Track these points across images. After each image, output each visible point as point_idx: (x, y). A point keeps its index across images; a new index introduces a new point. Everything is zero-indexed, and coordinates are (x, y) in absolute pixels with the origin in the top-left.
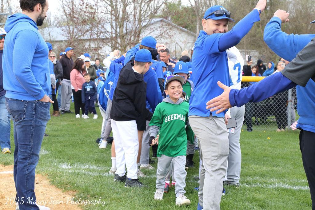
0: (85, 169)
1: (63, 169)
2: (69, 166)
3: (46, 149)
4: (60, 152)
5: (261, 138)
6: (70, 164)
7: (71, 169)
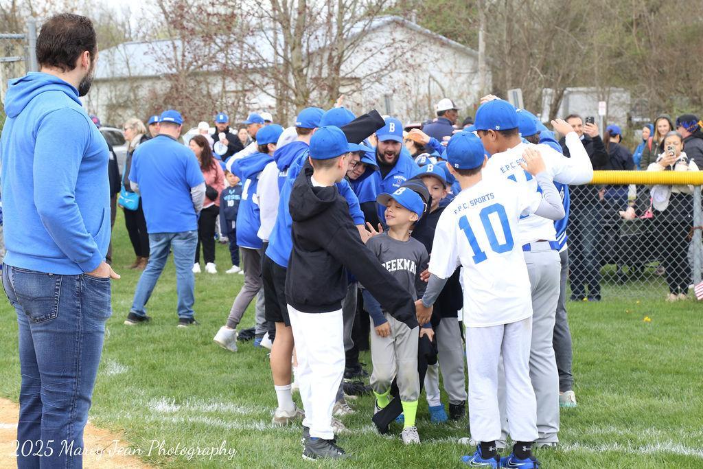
0: (210, 414)
1: (157, 414)
2: (172, 404)
3: (121, 362)
4: (153, 367)
5: (629, 319)
6: (174, 402)
7: (176, 413)
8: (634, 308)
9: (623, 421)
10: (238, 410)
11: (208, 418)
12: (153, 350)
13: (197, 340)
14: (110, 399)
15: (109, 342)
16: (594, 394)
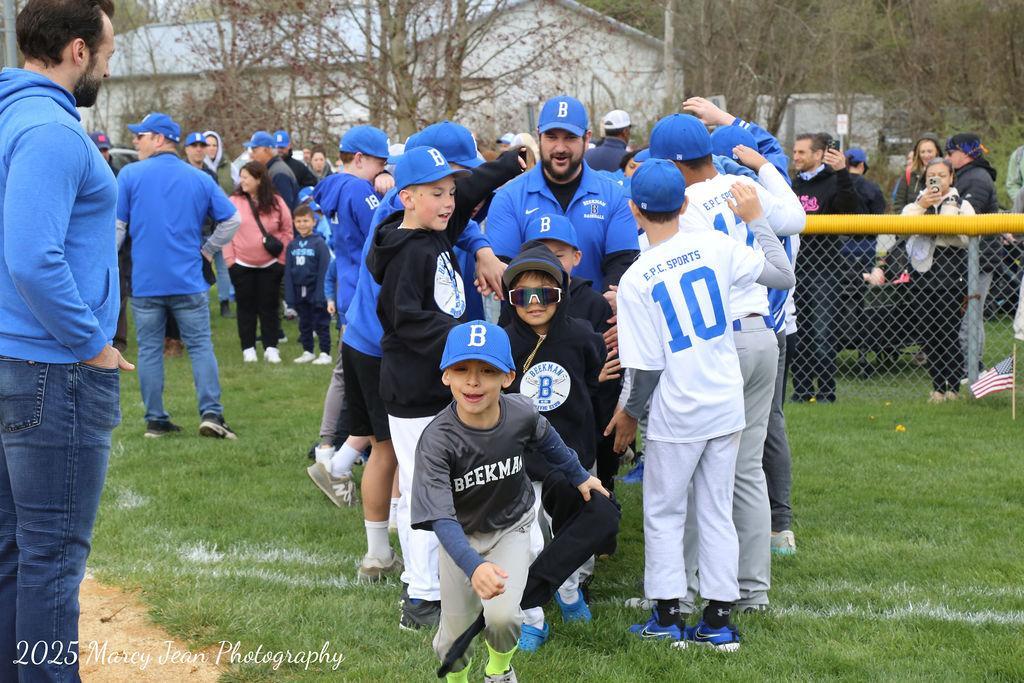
0: (267, 566)
1: (192, 565)
3: (140, 490)
5: (875, 428)
6: (216, 547)
7: (218, 563)
8: (882, 412)
9: (862, 573)
10: (309, 560)
11: (265, 571)
12: (187, 474)
13: (251, 459)
14: (122, 543)
15: (122, 461)
16: (820, 536)
